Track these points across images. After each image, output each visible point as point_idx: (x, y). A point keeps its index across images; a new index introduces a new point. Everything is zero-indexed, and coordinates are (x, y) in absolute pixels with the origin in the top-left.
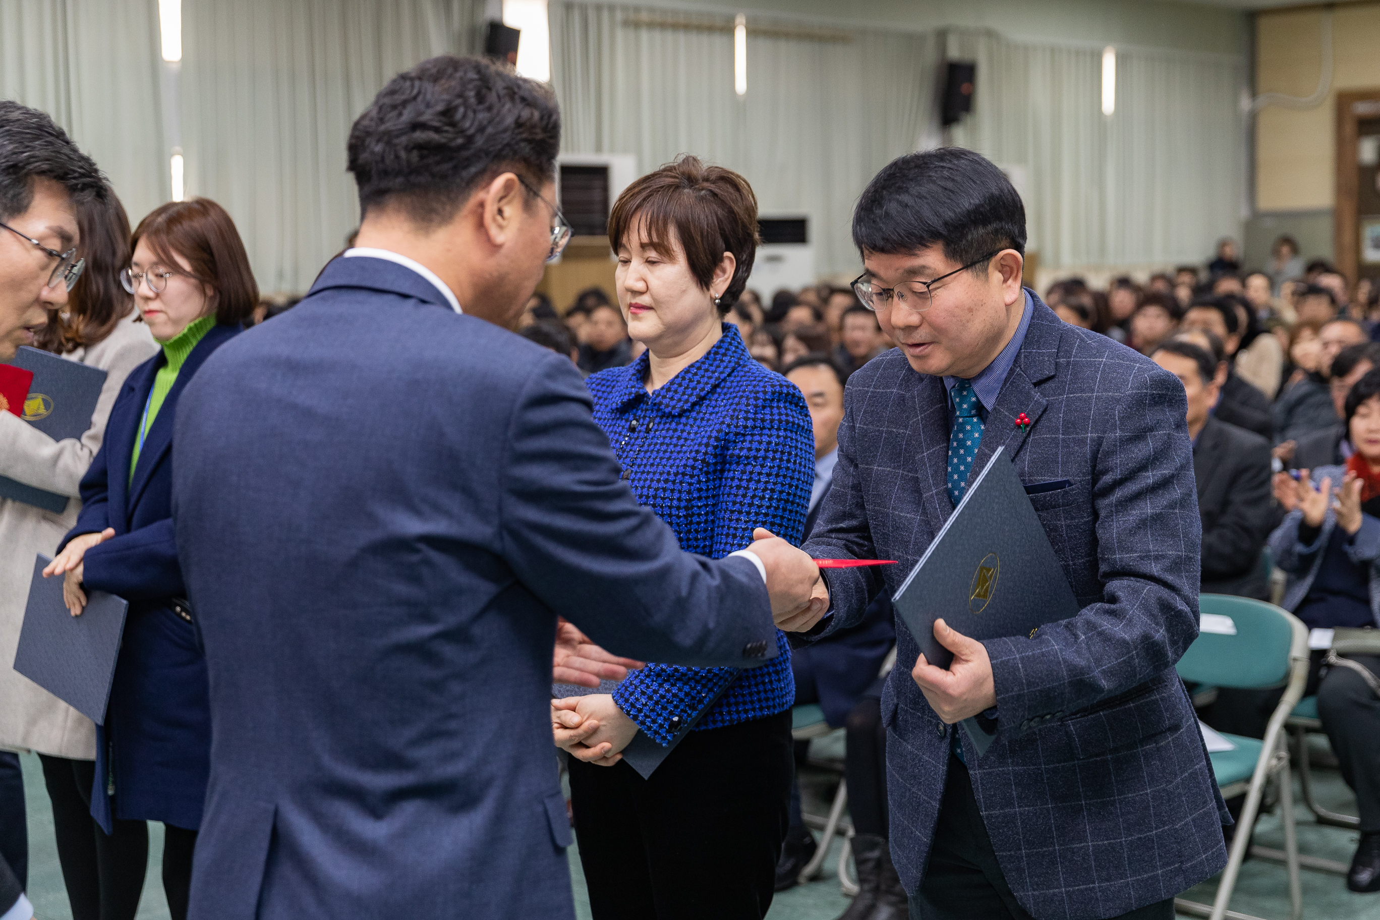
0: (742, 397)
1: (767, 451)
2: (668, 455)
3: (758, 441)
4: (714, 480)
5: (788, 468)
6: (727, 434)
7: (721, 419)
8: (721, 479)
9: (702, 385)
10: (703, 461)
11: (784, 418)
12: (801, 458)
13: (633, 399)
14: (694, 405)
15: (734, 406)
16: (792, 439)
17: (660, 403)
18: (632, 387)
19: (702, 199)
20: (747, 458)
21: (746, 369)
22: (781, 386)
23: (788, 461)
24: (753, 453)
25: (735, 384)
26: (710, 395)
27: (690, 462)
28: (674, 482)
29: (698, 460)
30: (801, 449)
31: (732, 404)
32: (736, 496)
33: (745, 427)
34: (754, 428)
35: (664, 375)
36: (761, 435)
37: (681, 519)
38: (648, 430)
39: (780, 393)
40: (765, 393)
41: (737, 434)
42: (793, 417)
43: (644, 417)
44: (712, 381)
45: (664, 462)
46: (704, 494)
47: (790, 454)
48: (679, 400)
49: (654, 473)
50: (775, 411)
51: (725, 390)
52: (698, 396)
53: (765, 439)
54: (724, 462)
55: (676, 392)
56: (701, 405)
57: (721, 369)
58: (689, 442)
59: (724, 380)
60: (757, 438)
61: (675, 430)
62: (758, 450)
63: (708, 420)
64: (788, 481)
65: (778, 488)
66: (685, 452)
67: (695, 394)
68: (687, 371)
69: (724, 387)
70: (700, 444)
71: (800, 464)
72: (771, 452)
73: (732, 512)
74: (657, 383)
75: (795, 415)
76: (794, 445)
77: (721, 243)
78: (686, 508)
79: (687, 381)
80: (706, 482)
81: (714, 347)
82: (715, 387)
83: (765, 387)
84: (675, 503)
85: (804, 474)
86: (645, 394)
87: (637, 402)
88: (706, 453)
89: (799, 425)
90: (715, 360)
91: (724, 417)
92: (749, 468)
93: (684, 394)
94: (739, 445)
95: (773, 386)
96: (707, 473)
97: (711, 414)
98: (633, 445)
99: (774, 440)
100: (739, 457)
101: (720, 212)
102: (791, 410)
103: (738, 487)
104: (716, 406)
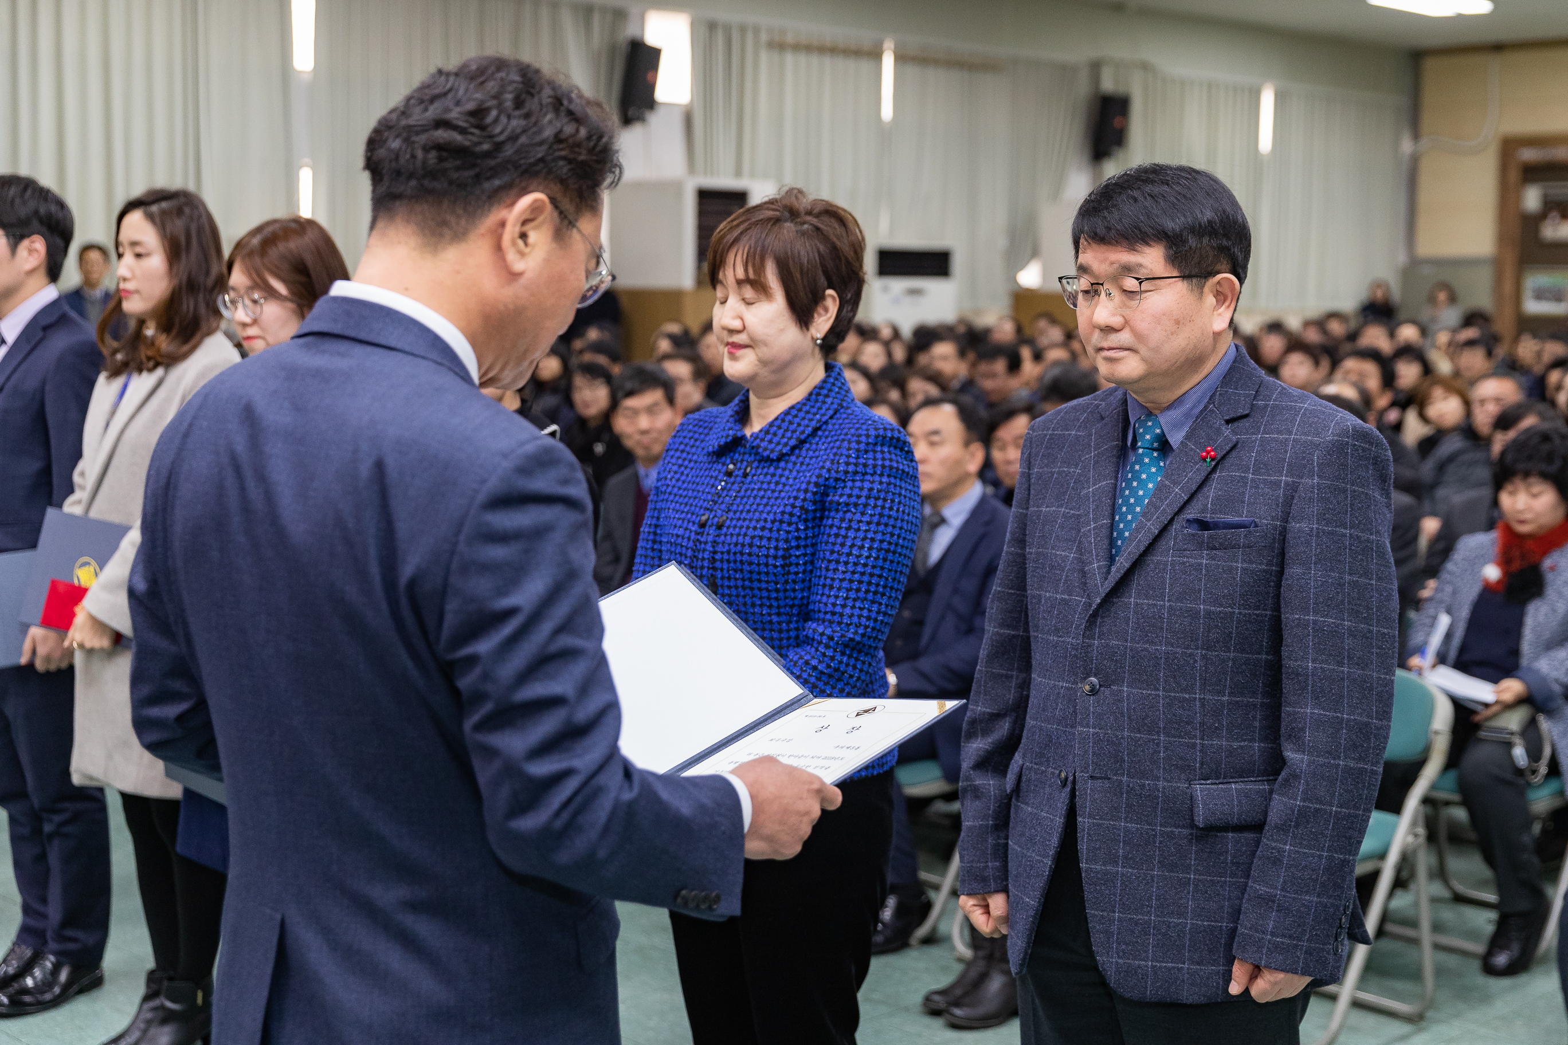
0: (843, 440)
1: (868, 497)
2: (765, 501)
3: (859, 487)
4: (813, 528)
5: (889, 517)
6: (827, 479)
7: (821, 464)
8: (819, 526)
9: (801, 428)
10: (802, 508)
11: (887, 463)
12: (904, 506)
13: (731, 442)
14: (793, 448)
15: (835, 450)
16: (895, 486)
17: (758, 447)
18: (729, 429)
19: (803, 234)
20: (847, 504)
21: (849, 411)
22: (885, 429)
23: (891, 509)
24: (853, 500)
25: (837, 427)
26: (810, 438)
27: (788, 509)
28: (771, 530)
29: (796, 507)
30: (905, 497)
31: (833, 448)
32: (834, 544)
33: (846, 472)
34: (856, 473)
35: (763, 417)
36: (862, 481)
37: (779, 569)
38: (745, 475)
39: (884, 438)
40: (868, 436)
41: (837, 480)
42: (897, 462)
43: (742, 461)
44: (814, 424)
45: (761, 508)
46: (803, 543)
47: (893, 501)
48: (778, 443)
49: (751, 520)
50: (879, 456)
51: (827, 433)
52: (798, 439)
53: (867, 485)
54: (823, 509)
55: (775, 434)
56: (801, 449)
57: (823, 411)
58: (787, 488)
59: (826, 423)
60: (858, 484)
61: (773, 475)
62: (859, 497)
63: (808, 465)
64: (890, 529)
65: (879, 537)
66: (783, 498)
67: (795, 436)
68: (787, 413)
69: (825, 430)
70: (799, 490)
71: (903, 512)
72: (872, 499)
73: (830, 561)
74: (756, 426)
75: (900, 460)
76: (897, 492)
77: (822, 280)
78: (784, 557)
79: (786, 424)
80: (805, 530)
81: (815, 387)
82: (816, 430)
83: (867, 430)
84: (772, 552)
85: (908, 522)
86: (744, 437)
87: (734, 445)
88: (804, 500)
89: (903, 471)
90: (817, 401)
91: (824, 462)
92: (849, 516)
93: (783, 436)
94: (839, 492)
95: (876, 429)
96: (806, 521)
97: (811, 458)
98: (730, 490)
99: (876, 486)
100: (839, 504)
101: (822, 248)
102: (896, 455)
103: (837, 535)
104: (816, 450)
